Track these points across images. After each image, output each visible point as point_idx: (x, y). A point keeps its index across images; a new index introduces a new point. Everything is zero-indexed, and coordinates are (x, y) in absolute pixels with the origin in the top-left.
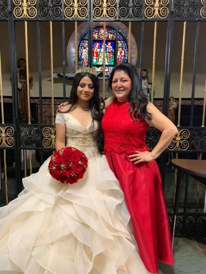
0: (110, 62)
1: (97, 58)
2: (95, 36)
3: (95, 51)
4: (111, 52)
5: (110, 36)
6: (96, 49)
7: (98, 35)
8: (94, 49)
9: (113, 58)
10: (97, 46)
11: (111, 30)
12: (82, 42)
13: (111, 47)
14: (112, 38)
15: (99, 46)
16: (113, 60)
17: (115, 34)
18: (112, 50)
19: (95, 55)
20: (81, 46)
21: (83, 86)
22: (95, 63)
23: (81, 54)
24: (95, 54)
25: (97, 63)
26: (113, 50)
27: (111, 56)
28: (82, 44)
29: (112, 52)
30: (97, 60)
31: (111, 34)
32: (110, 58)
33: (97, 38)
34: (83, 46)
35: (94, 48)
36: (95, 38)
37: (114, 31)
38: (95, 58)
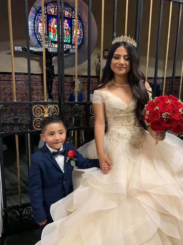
0: (67, 39)
1: (54, 34)
2: (51, 11)
3: (52, 26)
4: (67, 30)
5: (67, 13)
6: (52, 24)
7: (55, 11)
8: (51, 25)
9: (70, 36)
10: (54, 22)
11: (67, 7)
12: (38, 15)
13: (68, 25)
14: (68, 16)
15: (55, 22)
16: (70, 38)
17: (71, 12)
18: (68, 27)
19: (52, 31)
20: (36, 19)
21: (118, 58)
22: (52, 39)
23: (37, 28)
24: (52, 29)
25: (54, 39)
26: (70, 28)
27: (68, 33)
28: (38, 17)
29: (69, 30)
30: (54, 36)
31: (67, 11)
32: (67, 35)
33: (53, 13)
34: (39, 20)
35: (50, 23)
36: (51, 13)
37: (70, 8)
38: (52, 33)
